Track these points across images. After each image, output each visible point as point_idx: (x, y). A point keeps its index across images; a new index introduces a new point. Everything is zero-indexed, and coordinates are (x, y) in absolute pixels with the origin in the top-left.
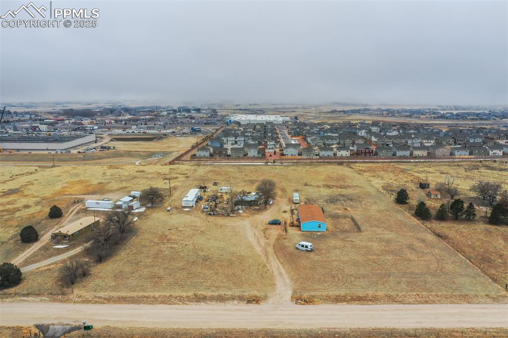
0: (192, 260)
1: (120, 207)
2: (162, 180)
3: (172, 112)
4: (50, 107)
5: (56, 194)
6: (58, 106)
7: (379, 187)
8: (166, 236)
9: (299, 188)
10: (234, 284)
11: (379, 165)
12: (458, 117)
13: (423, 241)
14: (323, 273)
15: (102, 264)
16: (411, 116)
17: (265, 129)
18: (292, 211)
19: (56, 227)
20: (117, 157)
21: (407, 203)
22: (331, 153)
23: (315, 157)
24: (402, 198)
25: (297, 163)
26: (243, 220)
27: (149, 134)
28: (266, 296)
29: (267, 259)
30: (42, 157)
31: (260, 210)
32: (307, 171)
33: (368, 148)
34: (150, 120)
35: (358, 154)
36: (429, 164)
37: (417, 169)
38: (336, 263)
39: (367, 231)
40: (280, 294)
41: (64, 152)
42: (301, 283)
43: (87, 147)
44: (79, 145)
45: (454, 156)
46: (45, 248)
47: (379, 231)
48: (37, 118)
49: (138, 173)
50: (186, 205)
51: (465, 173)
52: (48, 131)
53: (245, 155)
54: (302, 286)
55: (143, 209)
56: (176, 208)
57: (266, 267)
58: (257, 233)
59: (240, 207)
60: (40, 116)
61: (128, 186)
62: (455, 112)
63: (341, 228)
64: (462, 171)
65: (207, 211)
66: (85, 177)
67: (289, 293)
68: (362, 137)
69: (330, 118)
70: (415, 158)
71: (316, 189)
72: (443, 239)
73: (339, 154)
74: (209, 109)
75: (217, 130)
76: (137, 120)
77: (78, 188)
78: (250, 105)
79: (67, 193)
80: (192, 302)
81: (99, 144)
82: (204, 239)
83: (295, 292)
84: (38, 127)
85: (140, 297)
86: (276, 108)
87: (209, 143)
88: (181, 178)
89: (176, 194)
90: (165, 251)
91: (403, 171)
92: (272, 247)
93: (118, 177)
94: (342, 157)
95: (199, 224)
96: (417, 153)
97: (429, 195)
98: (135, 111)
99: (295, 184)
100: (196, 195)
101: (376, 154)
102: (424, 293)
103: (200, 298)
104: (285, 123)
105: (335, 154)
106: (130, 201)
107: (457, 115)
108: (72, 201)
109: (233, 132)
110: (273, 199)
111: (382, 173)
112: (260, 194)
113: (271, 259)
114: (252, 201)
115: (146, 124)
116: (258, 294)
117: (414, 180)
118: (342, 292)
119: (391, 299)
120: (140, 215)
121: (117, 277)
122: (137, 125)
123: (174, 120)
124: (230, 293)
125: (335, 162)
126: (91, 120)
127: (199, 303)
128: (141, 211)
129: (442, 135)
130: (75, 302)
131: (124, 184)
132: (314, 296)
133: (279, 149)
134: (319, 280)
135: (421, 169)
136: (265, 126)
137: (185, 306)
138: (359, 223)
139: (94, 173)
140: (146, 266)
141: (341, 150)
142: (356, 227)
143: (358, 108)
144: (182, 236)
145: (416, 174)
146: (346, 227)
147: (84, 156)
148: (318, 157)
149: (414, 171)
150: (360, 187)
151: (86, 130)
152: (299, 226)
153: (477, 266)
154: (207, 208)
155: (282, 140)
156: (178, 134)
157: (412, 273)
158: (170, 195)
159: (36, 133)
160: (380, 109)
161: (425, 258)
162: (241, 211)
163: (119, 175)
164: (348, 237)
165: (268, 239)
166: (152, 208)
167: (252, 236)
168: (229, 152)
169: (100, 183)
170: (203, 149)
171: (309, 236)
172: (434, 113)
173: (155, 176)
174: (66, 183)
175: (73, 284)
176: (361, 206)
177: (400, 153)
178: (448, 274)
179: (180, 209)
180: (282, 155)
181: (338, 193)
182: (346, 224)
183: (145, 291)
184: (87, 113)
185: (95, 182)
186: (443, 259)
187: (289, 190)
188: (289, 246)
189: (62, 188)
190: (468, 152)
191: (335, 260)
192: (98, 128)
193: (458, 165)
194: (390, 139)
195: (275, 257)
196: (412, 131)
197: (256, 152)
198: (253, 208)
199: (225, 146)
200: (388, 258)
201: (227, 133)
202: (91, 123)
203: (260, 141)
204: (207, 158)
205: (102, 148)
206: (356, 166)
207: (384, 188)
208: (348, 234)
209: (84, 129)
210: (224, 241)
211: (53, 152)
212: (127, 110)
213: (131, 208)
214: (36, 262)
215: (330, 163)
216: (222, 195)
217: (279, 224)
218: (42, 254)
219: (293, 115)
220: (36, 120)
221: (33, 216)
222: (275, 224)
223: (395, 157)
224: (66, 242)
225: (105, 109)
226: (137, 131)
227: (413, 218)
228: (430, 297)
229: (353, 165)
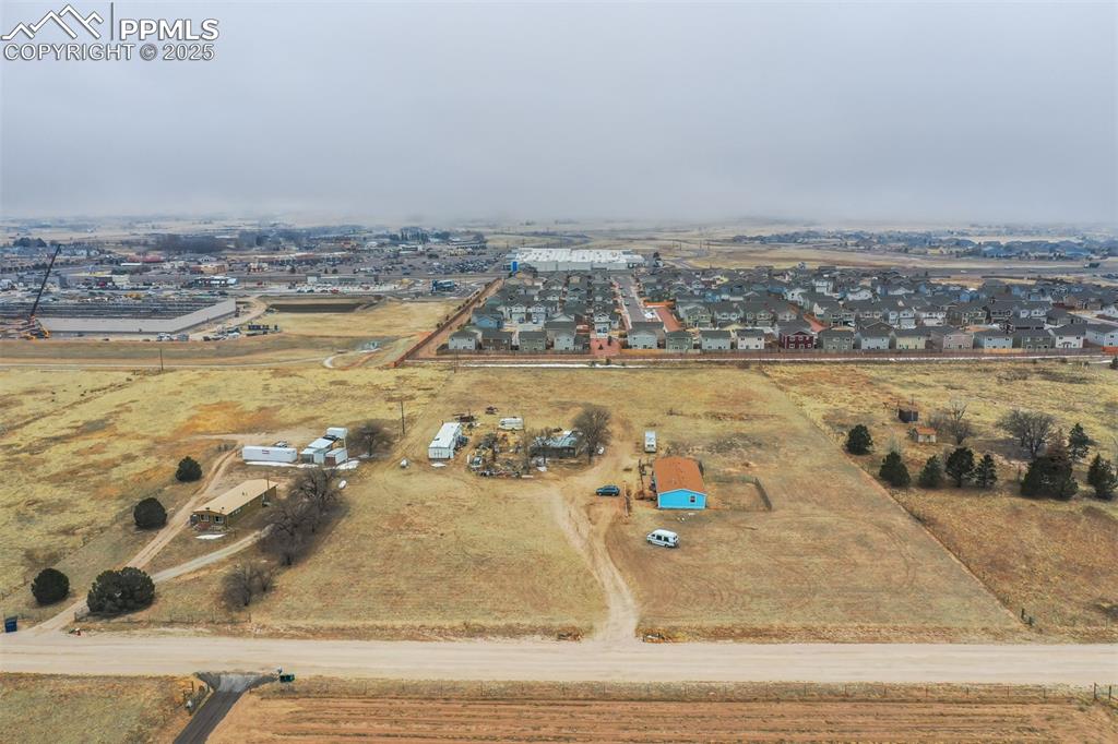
0: (456, 563)
1: (308, 459)
2: (383, 402)
3: (387, 240)
4: (125, 228)
5: (179, 432)
6: (139, 225)
7: (817, 417)
8: (404, 517)
9: (657, 419)
10: (534, 606)
11: (824, 368)
12: (1009, 252)
13: (887, 529)
14: (694, 587)
15: (292, 570)
16: (906, 251)
17: (589, 284)
18: (641, 468)
19: (194, 499)
20: (285, 349)
21: (868, 452)
22: (725, 344)
23: (692, 351)
24: (858, 442)
25: (655, 364)
26: (547, 486)
27: (344, 296)
28: (591, 628)
29: (594, 561)
30: (132, 349)
31: (579, 466)
32: (676, 381)
33: (802, 333)
34: (343, 261)
35: (781, 345)
36: (926, 366)
37: (899, 378)
38: (719, 570)
39: (783, 508)
40: (615, 624)
41: (175, 337)
42: (654, 606)
43: (220, 326)
44: (203, 323)
45: (980, 350)
46: (182, 540)
47: (807, 508)
48: (102, 256)
49: (332, 387)
50: (437, 456)
51: (998, 389)
52: (133, 289)
53: (548, 347)
54: (655, 609)
55: (353, 464)
56: (418, 462)
57: (591, 576)
58: (573, 513)
59: (541, 460)
60: (109, 252)
61: (318, 414)
62: (1004, 241)
63: (735, 503)
64: (991, 383)
65: (478, 469)
66: (230, 395)
67: (633, 623)
68: (794, 304)
69: (730, 255)
70: (900, 353)
71: (691, 423)
72: (924, 525)
73: (742, 344)
74: (468, 233)
75: (488, 285)
76: (313, 262)
77: (220, 418)
78: (556, 222)
79: (200, 430)
80: (461, 636)
81: (243, 319)
82: (475, 523)
83: (642, 620)
84: (110, 280)
85: (368, 629)
86: (613, 231)
87: (474, 320)
88: (422, 398)
89: (415, 433)
90: (405, 546)
91: (871, 383)
92: (603, 540)
93: (295, 394)
94: (747, 353)
95: (462, 494)
96: (903, 342)
97: (913, 436)
98: (310, 241)
99: (649, 411)
100: (455, 435)
101: (819, 345)
102: (872, 625)
103: (474, 631)
104: (632, 267)
105: (733, 346)
106: (328, 447)
107: (1009, 248)
108: (216, 447)
109: (522, 292)
110: (605, 443)
111: (826, 386)
112: (581, 434)
113: (600, 561)
114: (563, 448)
115: (335, 272)
116: (577, 624)
117: (891, 402)
118: (727, 622)
119: (813, 634)
120: (349, 475)
121: (321, 593)
122: (318, 276)
123: (395, 261)
124: (527, 622)
125: (732, 363)
126: (219, 259)
127: (473, 639)
128: (350, 467)
129: (965, 298)
130: (256, 636)
131: (310, 411)
132: (675, 628)
133: (618, 332)
134: (687, 599)
135: (909, 379)
136: (589, 277)
137: (448, 644)
138: (770, 494)
139: (247, 385)
140: (373, 575)
141: (747, 336)
142: (762, 503)
143: (791, 230)
144: (434, 518)
145: (897, 390)
146: (745, 501)
147: (218, 347)
148: (698, 351)
149: (894, 384)
150: (780, 418)
151: (211, 285)
152: (653, 499)
153: (978, 576)
154: (478, 463)
155: (625, 311)
156: (406, 296)
157: (857, 589)
158: (404, 435)
159: (107, 292)
160: (841, 233)
161: (886, 562)
162: (542, 469)
163: (297, 391)
164: (743, 522)
165: (594, 524)
166: (370, 460)
167: (564, 518)
168: (515, 340)
169: (261, 409)
170: (463, 333)
171: (673, 518)
172: (958, 243)
173: (370, 393)
174: (194, 407)
175: (246, 605)
176: (778, 457)
177: (867, 343)
178: (922, 591)
179: (425, 463)
180: (625, 346)
181: (733, 431)
182: (744, 493)
183: (376, 617)
184: (206, 246)
185: (251, 406)
186: (918, 564)
187: (637, 424)
188: (633, 538)
189: (189, 420)
190: (1011, 341)
191: (719, 564)
192: (237, 282)
193: (986, 370)
194: (852, 310)
195: (608, 559)
196: (901, 292)
197: (572, 340)
198: (565, 461)
199: (507, 327)
200: (817, 561)
201: (510, 296)
202: (220, 270)
203: (581, 314)
204: (470, 352)
205: (250, 328)
206: (776, 371)
207: (827, 420)
208: (744, 516)
209: (207, 285)
210: (512, 528)
211: (153, 338)
212: (291, 236)
213: (330, 461)
214: (172, 565)
215: (724, 363)
216: (504, 436)
217: (617, 495)
218: (179, 551)
219: (651, 247)
220: (101, 262)
221: (144, 477)
222: (610, 494)
223: (857, 351)
224: (220, 528)
225: (244, 234)
226: (320, 289)
227: (875, 483)
228: (883, 631)
229: (768, 370)
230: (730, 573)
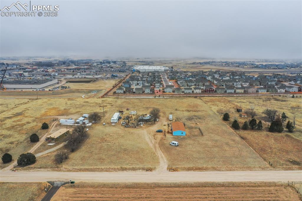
0: (119, 151)
1: (78, 123)
2: (98, 107)
3: (99, 63)
4: (27, 60)
5: (42, 116)
6: (31, 59)
7: (215, 111)
8: (104, 139)
9: (173, 112)
10: (140, 162)
11: (217, 98)
12: (266, 67)
13: (234, 141)
14: (183, 157)
15: (74, 153)
16: (238, 66)
17: (154, 75)
18: (168, 125)
19: (47, 134)
20: (71, 93)
21: (229, 120)
22: (191, 91)
23: (182, 93)
24: (226, 117)
25: (172, 97)
26: (143, 130)
27: (87, 78)
28: (155, 168)
30: (29, 93)
31: (152, 124)
32: (178, 101)
33: (211, 88)
34: (87, 69)
35: (206, 92)
36: (244, 97)
37: (237, 100)
38: (189, 152)
39: (206, 135)
40: (162, 167)
41: (41, 90)
42: (172, 162)
43: (53, 87)
44: (49, 86)
45: (258, 93)
46: (43, 145)
47: (212, 135)
48: (21, 67)
49: (85, 103)
50: (113, 122)
51: (263, 103)
52: (29, 76)
53: (143, 92)
54: (172, 163)
55: (90, 124)
56: (108, 123)
57: (155, 154)
58: (150, 137)
59: (141, 123)
60: (22, 66)
61: (80, 111)
62: (264, 64)
63: (193, 134)
64: (261, 102)
65: (124, 125)
66: (56, 105)
67: (166, 166)
68: (209, 80)
69: (192, 67)
70: (237, 94)
71: (182, 112)
72: (244, 140)
73: (195, 91)
74: (121, 61)
75: (127, 76)
76: (79, 69)
77: (53, 112)
78: (145, 58)
79: (48, 115)
80: (120, 171)
81: (60, 85)
82: (124, 140)
83: (169, 166)
84: (23, 74)
85: (95, 169)
86: (160, 61)
87: (123, 85)
88: (109, 106)
89: (107, 115)
90: (105, 146)
91: (230, 102)
92: (158, 144)
93: (74, 105)
94: (197, 93)
95: (120, 132)
96: (238, 91)
97: (241, 116)
98: (78, 63)
99: (170, 110)
100: (118, 116)
101: (216, 92)
102: (230, 166)
103: (123, 169)
104: (165, 71)
105: (193, 92)
106: (83, 119)
107: (266, 66)
108: (52, 120)
109: (136, 77)
110: (159, 118)
111: (218, 103)
112: (152, 116)
113: (157, 150)
114: (147, 120)
115: (85, 72)
116: (151, 167)
117: (235, 107)
118: (191, 166)
119: (214, 169)
120: (89, 127)
121: (83, 159)
122: (80, 73)
123: (101, 69)
124: (138, 166)
125: (192, 96)
126: (53, 68)
127: (123, 171)
128: (90, 125)
129: (254, 79)
130: (64, 171)
131: (78, 110)
132: (178, 168)
133: (162, 88)
134: (181, 160)
135: (240, 101)
136: (154, 73)
137: (117, 173)
138: (203, 131)
139: (61, 103)
140: (96, 154)
141: (196, 89)
142: (201, 134)
143: (208, 61)
144: (112, 138)
145: (236, 104)
146: (196, 133)
147: (53, 92)
148: (183, 93)
149: (235, 102)
150: (206, 111)
151: (51, 75)
152: (172, 133)
153: (258, 153)
154: (124, 124)
155: (164, 82)
156: (104, 78)
157: (226, 157)
158: (104, 116)
159: (22, 77)
160: (221, 62)
161: (234, 149)
162: (142, 125)
163: (75, 104)
164: (196, 139)
165: (156, 140)
166: (95, 123)
167: (148, 138)
168: (134, 90)
169: (65, 109)
170: (120, 88)
171: (177, 138)
172: (252, 64)
173: (95, 105)
174: (47, 109)
175: (61, 162)
176: (205, 122)
177: (228, 91)
178: (243, 157)
179: (110, 124)
180: (164, 92)
181: (193, 115)
182: (196, 132)
183: (97, 166)
184: (49, 65)
185: (62, 108)
186: (242, 150)
187: (167, 113)
188: (166, 144)
189: (45, 112)
190: (266, 90)
191: (189, 150)
192: (58, 75)
193: (260, 98)
194: (224, 82)
195: (160, 149)
196: (237, 77)
197: (149, 90)
198: (148, 123)
199: (132, 87)
200: (215, 149)
201: (133, 78)
202: (53, 71)
203: (151, 83)
204: (122, 94)
205: (62, 87)
206: (204, 99)
207: (218, 112)
208: (196, 137)
209: (50, 75)
210: (134, 141)
211: (35, 90)
212: (73, 62)
213: (84, 123)
214: (40, 152)
215: (190, 96)
216: (131, 116)
217: (162, 132)
218: (43, 148)
219: (171, 65)
220: (20, 69)
221: (32, 128)
222: (160, 132)
223: (226, 93)
224: (54, 142)
225: (60, 61)
226: (81, 77)
227: (230, 128)
228: (233, 168)
229: (202, 98)
230: (192, 153)
